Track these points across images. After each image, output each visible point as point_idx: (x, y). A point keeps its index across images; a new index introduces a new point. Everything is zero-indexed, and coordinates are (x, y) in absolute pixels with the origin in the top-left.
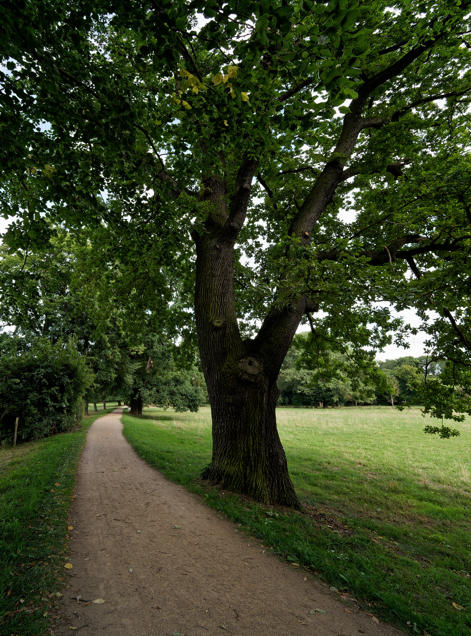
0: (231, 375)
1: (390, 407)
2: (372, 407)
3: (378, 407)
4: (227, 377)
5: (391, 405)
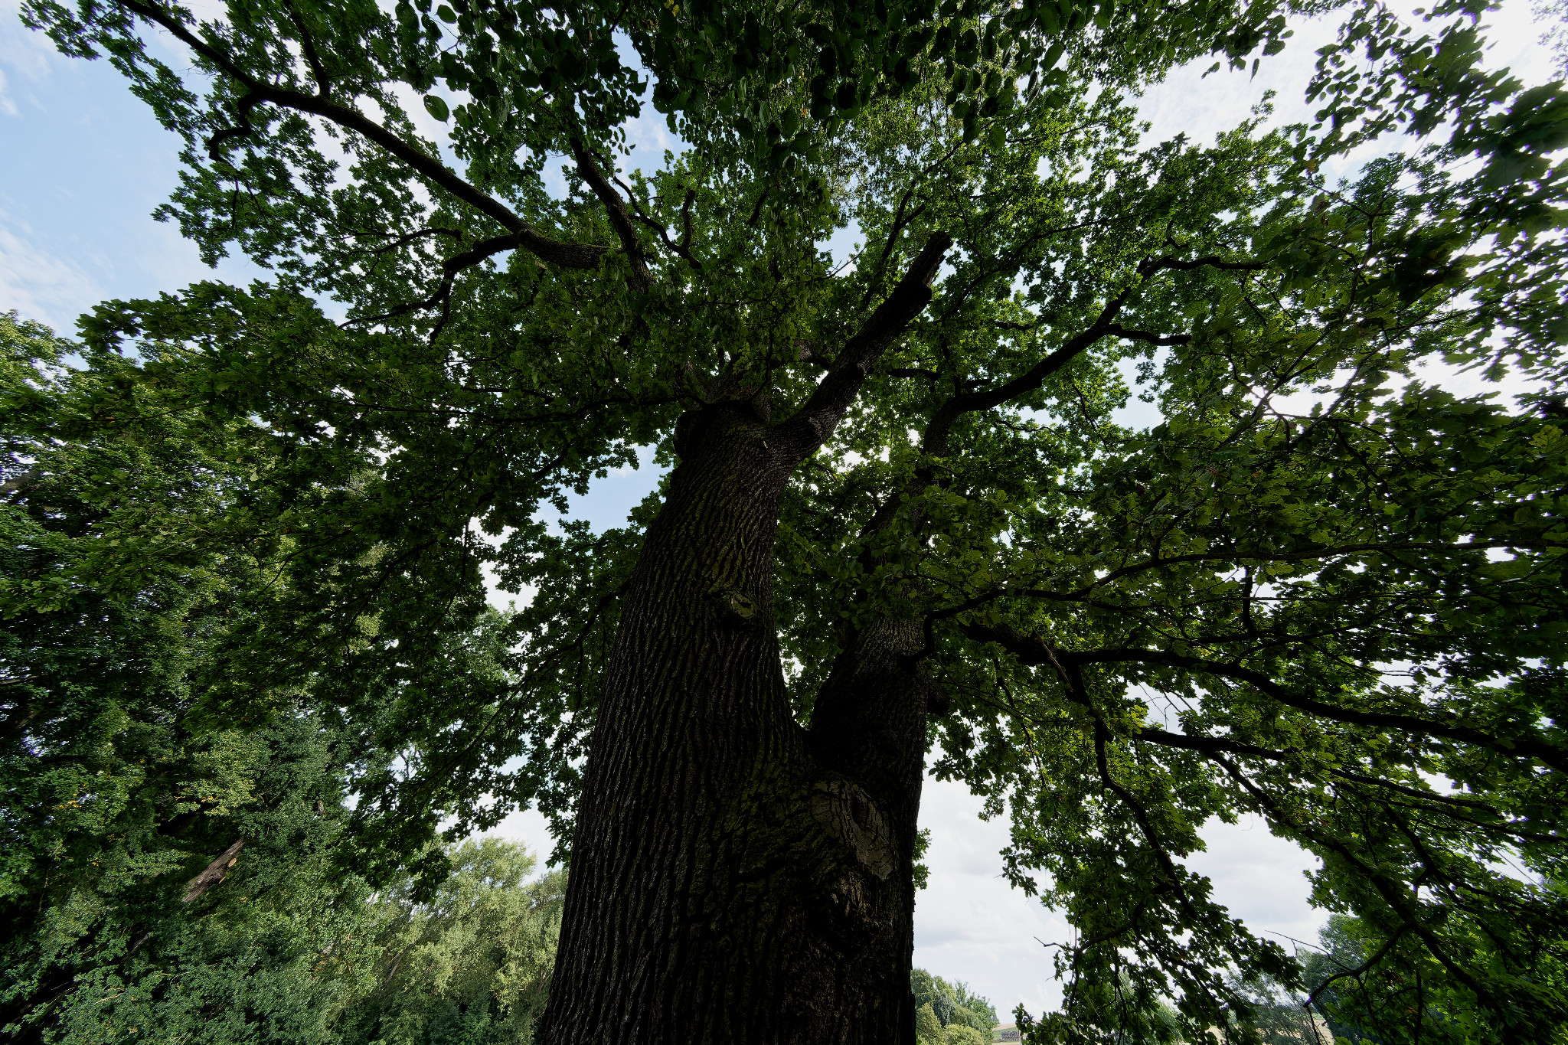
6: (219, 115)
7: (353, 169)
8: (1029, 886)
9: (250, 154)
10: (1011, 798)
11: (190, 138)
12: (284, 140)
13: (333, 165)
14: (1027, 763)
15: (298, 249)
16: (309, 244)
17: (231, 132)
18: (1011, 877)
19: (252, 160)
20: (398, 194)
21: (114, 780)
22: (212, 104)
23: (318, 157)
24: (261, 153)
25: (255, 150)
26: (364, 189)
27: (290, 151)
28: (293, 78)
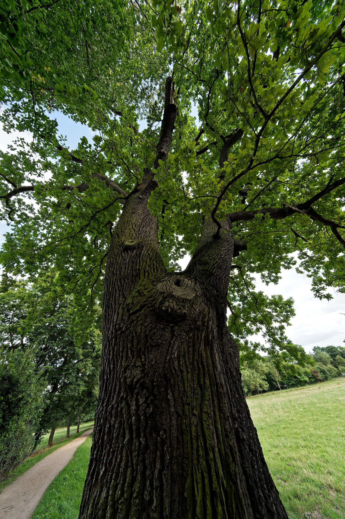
0: (142, 307)
1: (278, 391)
2: (269, 393)
3: (272, 392)
4: (134, 313)
5: (278, 389)
6: (6, 210)
7: (37, 203)
8: (328, 297)
9: (18, 215)
10: (323, 274)
11: (6, 220)
12: (21, 207)
13: (32, 205)
14: (324, 259)
15: (41, 231)
16: (42, 228)
17: (10, 212)
18: (319, 296)
19: (19, 216)
20: (48, 202)
21: (87, 363)
22: (4, 209)
23: (29, 205)
24: (19, 213)
25: (17, 213)
26: (42, 206)
27: (23, 208)
28: (11, 189)
